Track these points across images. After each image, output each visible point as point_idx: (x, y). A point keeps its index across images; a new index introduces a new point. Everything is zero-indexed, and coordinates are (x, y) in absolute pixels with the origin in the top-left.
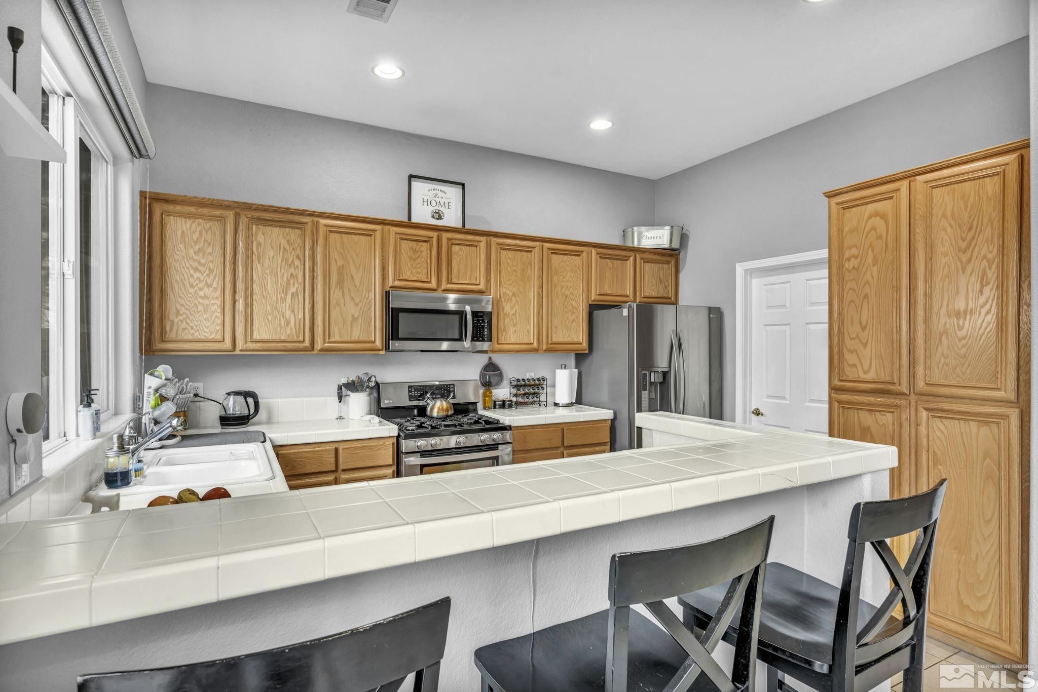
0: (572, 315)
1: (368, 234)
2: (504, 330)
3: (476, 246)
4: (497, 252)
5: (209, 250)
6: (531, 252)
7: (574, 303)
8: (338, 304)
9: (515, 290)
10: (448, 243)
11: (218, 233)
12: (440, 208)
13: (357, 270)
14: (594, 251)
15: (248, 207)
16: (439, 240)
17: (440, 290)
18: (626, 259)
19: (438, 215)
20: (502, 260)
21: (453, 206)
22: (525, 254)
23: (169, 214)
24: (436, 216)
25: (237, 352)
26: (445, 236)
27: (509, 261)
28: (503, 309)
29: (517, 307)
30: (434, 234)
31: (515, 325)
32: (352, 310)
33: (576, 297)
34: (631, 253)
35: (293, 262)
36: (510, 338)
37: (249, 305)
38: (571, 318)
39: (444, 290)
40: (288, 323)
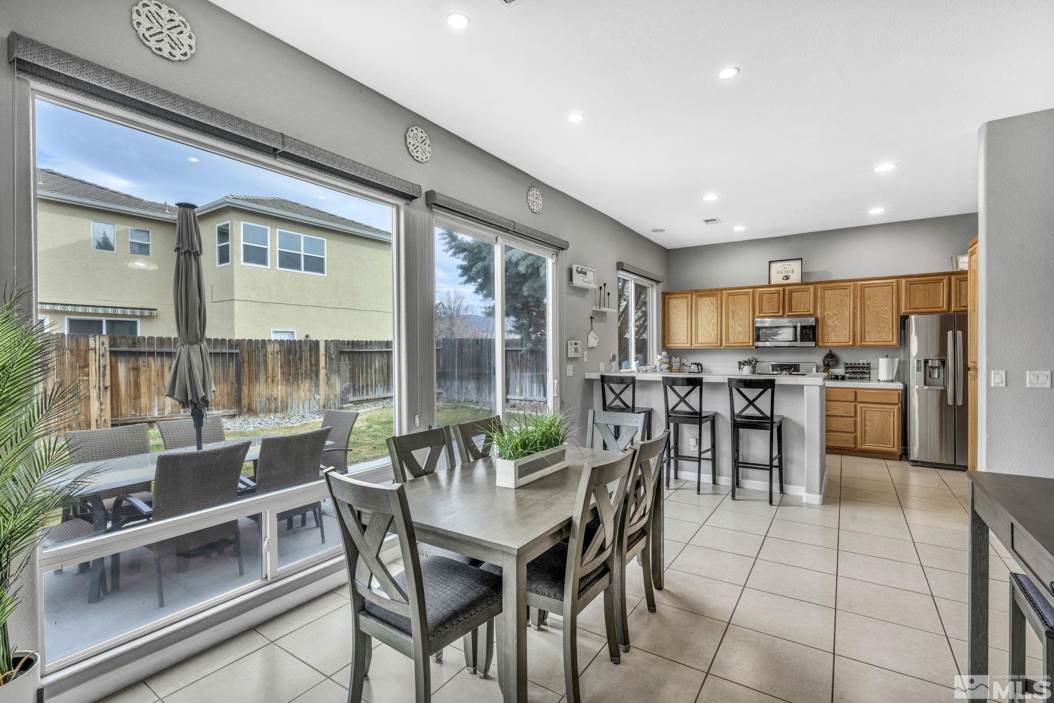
0: (883, 323)
1: (745, 294)
2: (827, 335)
3: (807, 291)
4: (821, 291)
5: (683, 310)
6: (847, 288)
7: (885, 316)
8: (732, 326)
9: (835, 312)
10: (789, 292)
11: (686, 303)
12: (788, 274)
13: (741, 310)
14: (903, 281)
15: (696, 291)
16: (784, 290)
17: (785, 316)
18: (939, 281)
19: (787, 278)
20: (825, 296)
21: (795, 271)
22: (843, 290)
23: (670, 298)
24: (785, 278)
25: (693, 348)
26: (788, 288)
27: (830, 296)
28: (827, 323)
29: (837, 321)
30: (781, 289)
31: (835, 332)
32: (739, 329)
33: (887, 312)
34: (944, 277)
35: (713, 310)
36: (832, 339)
37: (697, 329)
38: (882, 326)
39: (787, 316)
40: (711, 336)
